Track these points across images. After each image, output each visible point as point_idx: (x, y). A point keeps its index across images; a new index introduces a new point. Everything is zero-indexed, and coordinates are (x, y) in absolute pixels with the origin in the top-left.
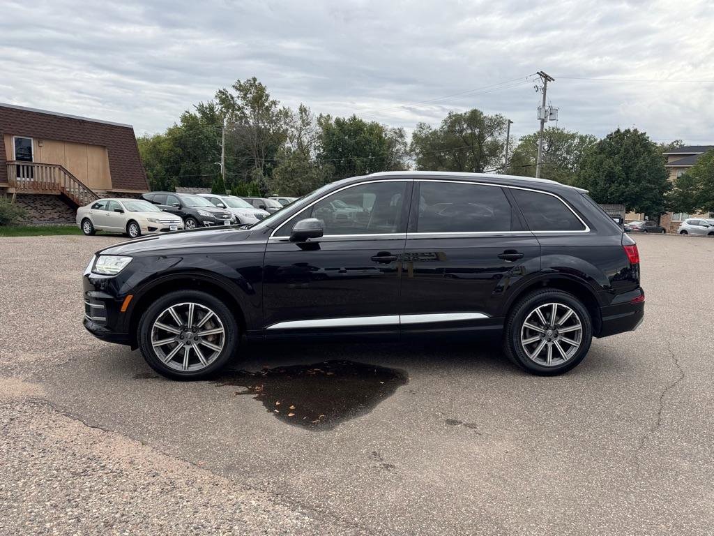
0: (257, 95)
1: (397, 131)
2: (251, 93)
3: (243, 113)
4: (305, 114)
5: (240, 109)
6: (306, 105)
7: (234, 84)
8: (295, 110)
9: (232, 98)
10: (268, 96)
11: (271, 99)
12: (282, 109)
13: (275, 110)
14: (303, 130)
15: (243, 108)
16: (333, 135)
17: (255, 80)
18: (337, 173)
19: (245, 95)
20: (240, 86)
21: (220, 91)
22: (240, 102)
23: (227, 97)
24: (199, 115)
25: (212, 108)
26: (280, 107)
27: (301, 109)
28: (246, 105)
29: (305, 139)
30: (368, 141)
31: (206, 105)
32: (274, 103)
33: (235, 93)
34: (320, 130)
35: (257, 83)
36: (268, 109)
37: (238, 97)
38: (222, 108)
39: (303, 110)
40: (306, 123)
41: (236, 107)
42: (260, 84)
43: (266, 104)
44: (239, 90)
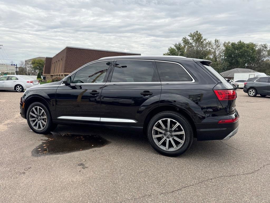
0: (198, 37)
1: (263, 45)
2: (195, 37)
3: (192, 45)
4: (218, 42)
5: (191, 44)
6: (218, 39)
7: (189, 35)
8: (213, 42)
9: (188, 40)
10: (202, 37)
11: (203, 38)
12: (208, 42)
13: (204, 42)
14: (216, 49)
15: (192, 43)
16: (229, 50)
17: (197, 32)
18: (230, 66)
19: (193, 38)
20: (191, 35)
21: (183, 38)
22: (191, 41)
23: (186, 40)
24: (175, 48)
25: (180, 45)
26: (207, 41)
27: (215, 41)
28: (194, 42)
29: (217, 53)
30: (246, 51)
31: (178, 44)
32: (205, 40)
33: (189, 38)
34: (224, 48)
35: (198, 33)
36: (202, 42)
37: (190, 39)
38: (184, 44)
39: (216, 41)
40: (218, 46)
41: (190, 43)
42: (199, 33)
43: (202, 41)
44: (191, 36)
